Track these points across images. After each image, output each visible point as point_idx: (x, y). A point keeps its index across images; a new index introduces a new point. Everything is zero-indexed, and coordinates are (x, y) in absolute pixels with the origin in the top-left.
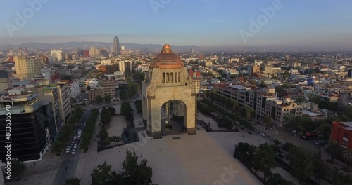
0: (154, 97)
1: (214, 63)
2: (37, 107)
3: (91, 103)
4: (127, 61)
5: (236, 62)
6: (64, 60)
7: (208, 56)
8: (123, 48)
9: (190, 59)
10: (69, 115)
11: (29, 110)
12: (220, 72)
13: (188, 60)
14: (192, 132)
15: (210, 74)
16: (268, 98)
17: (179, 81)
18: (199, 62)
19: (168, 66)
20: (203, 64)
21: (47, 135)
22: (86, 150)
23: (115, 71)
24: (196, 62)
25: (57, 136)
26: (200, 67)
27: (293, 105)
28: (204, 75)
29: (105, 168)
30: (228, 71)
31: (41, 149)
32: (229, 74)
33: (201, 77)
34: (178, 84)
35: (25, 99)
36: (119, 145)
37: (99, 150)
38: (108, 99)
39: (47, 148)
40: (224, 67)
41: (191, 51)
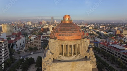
1: (93, 28)
3: (26, 51)
4: (53, 27)
5: (104, 27)
7: (89, 24)
8: (55, 21)
9: (82, 26)
12: (98, 32)
13: (81, 26)
15: (93, 34)
17: (79, 53)
18: (86, 27)
19: (67, 38)
20: (88, 28)
23: (48, 31)
24: (85, 27)
26: (87, 29)
28: (90, 34)
30: (102, 32)
33: (89, 36)
34: (77, 57)
40: (99, 30)
41: (82, 22)
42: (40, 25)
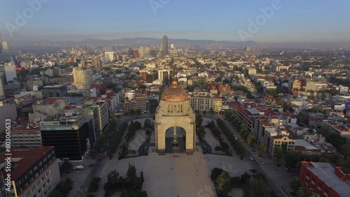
0: (160, 124)
2: (82, 125)
3: (126, 114)
4: (165, 70)
5: (284, 70)
6: (115, 61)
8: (172, 46)
9: (237, 63)
10: (107, 125)
11: (76, 128)
12: (258, 85)
13: (234, 64)
14: (190, 153)
15: (243, 88)
16: (267, 129)
17: (182, 111)
19: (173, 100)
21: (88, 144)
22: (111, 158)
23: (155, 80)
24: (241, 68)
25: (94, 144)
27: (285, 139)
29: (115, 174)
31: (83, 154)
32: (265, 88)
34: (180, 114)
35: (74, 120)
36: (133, 157)
37: (119, 159)
38: (139, 112)
39: (87, 152)
40: (266, 78)
41: (245, 49)
42: (134, 60)
